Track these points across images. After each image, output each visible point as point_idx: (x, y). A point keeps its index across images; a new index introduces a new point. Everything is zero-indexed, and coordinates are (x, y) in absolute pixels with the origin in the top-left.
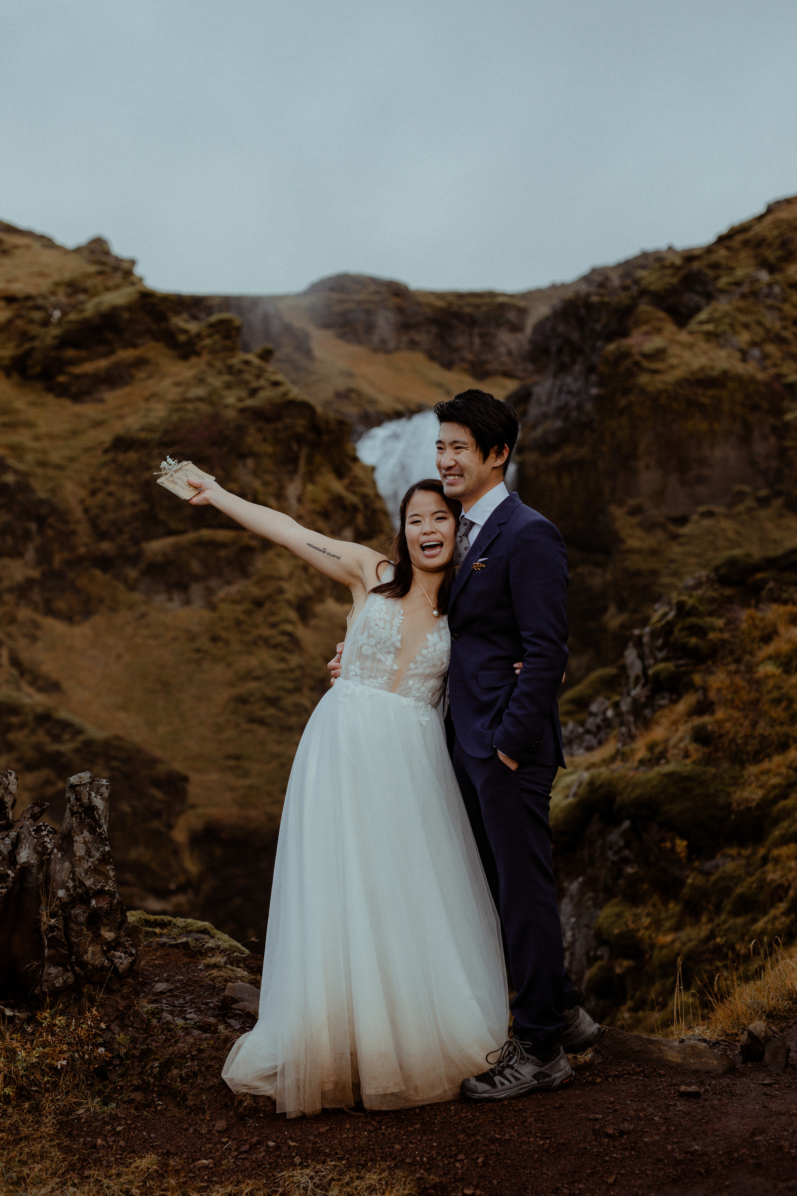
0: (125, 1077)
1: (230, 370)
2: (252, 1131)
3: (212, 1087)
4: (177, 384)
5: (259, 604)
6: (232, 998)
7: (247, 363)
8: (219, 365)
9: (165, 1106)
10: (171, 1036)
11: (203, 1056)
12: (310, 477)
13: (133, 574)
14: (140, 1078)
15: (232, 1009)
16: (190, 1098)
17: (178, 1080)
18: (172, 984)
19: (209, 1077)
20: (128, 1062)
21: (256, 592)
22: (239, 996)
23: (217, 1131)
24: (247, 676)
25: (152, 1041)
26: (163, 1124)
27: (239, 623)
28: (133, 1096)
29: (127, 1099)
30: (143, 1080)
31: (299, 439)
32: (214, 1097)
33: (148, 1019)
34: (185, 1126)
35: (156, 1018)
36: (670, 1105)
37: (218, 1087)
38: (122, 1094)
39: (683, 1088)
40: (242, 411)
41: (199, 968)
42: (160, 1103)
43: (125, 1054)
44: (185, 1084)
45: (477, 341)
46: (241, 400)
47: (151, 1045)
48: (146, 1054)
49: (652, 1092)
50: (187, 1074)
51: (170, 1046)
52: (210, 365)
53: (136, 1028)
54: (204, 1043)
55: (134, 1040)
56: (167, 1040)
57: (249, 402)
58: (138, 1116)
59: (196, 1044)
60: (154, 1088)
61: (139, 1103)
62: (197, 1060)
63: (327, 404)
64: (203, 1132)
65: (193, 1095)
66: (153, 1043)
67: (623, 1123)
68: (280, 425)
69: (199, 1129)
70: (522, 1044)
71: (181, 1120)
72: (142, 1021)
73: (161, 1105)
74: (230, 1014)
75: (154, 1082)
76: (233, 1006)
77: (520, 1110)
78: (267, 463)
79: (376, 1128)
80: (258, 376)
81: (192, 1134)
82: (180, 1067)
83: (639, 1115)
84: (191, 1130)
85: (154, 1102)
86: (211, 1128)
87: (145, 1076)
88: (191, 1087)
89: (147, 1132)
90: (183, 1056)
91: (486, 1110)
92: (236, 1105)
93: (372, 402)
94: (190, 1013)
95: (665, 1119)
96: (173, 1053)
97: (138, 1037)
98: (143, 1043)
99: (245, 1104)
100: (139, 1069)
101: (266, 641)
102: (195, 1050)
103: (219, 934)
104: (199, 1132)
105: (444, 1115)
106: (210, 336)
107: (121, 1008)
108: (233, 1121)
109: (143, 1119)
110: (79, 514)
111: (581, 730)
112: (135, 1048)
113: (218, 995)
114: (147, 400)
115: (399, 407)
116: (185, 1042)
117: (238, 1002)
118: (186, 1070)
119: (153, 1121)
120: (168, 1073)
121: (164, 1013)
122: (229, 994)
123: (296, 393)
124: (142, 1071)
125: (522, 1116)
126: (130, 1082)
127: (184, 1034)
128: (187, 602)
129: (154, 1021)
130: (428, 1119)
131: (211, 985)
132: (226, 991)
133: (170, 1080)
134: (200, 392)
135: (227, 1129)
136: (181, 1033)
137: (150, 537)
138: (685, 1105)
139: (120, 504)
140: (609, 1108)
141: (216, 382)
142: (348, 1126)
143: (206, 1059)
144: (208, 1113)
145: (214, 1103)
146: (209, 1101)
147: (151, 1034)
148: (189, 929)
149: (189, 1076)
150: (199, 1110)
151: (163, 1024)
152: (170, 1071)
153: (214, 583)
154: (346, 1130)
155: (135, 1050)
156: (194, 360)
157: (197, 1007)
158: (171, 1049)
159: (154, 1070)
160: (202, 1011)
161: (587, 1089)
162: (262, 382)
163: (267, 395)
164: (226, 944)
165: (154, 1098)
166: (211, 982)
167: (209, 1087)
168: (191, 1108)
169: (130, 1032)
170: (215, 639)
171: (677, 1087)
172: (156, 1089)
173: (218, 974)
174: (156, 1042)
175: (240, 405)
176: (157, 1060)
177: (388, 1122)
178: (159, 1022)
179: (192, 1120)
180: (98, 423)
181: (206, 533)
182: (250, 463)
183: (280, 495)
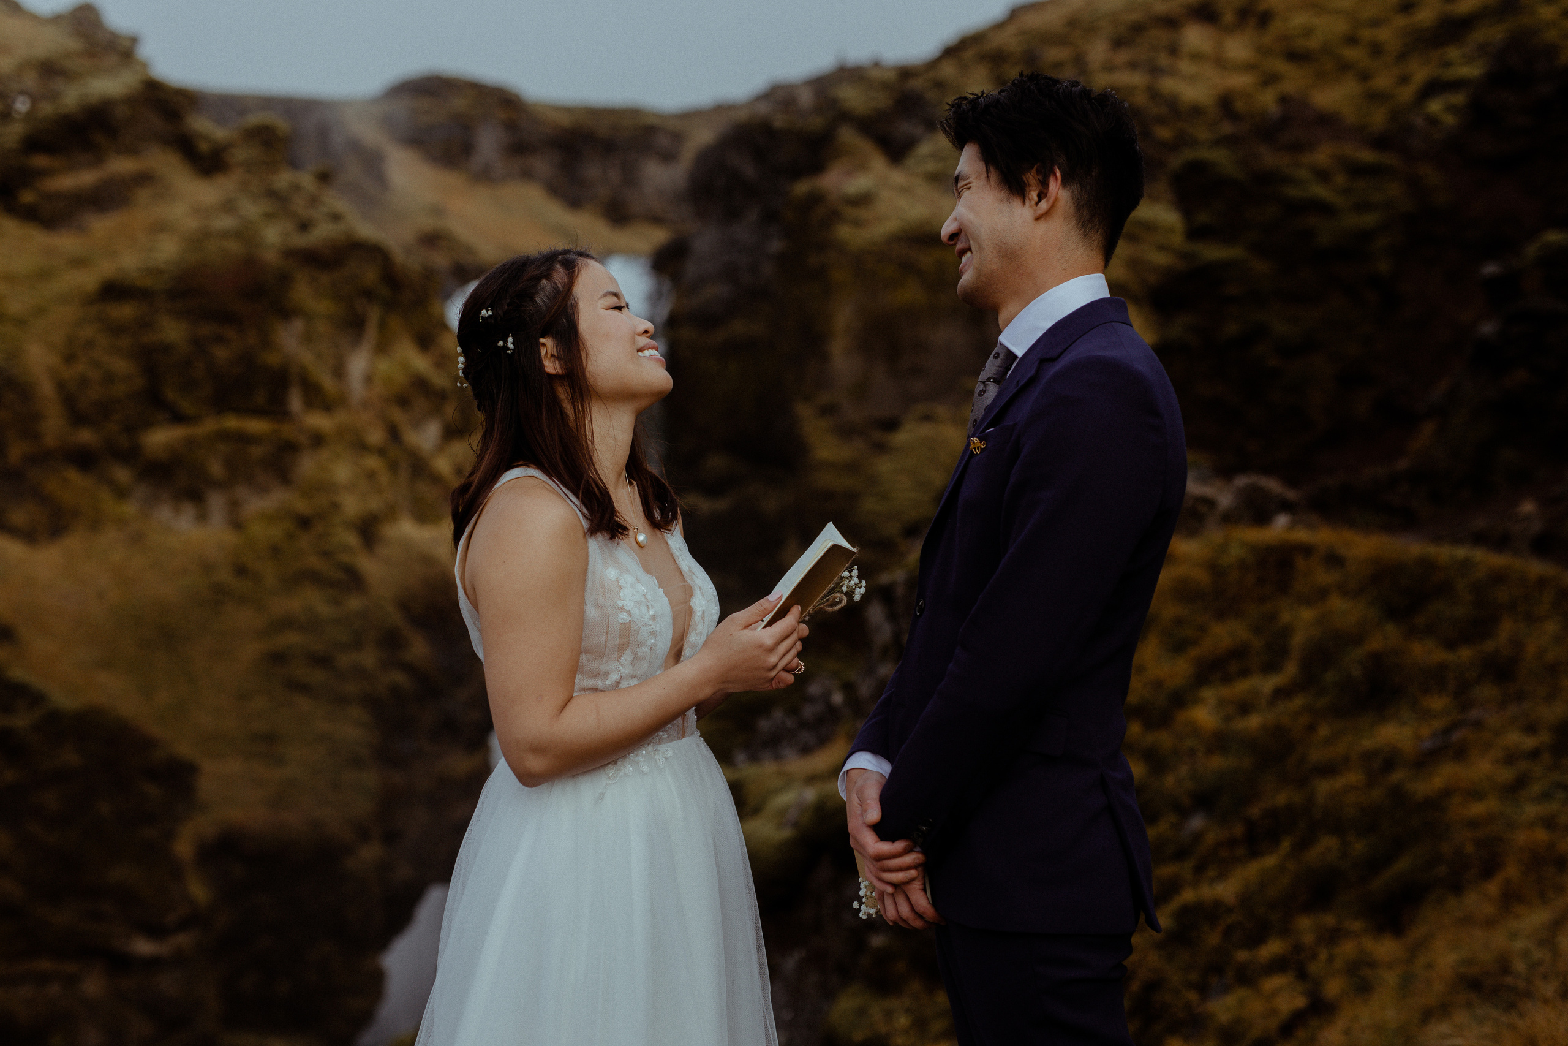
1: (271, 194)
4: (196, 211)
5: (304, 522)
7: (296, 188)
8: (256, 187)
12: (382, 348)
13: (122, 475)
21: (302, 506)
27: (275, 551)
31: (368, 294)
40: (290, 253)
45: (615, 174)
46: (286, 236)
52: (244, 186)
57: (300, 241)
63: (409, 249)
68: (340, 275)
78: (322, 326)
80: (312, 205)
93: (469, 249)
101: (313, 578)
106: (245, 146)
110: (46, 389)
114: (151, 231)
123: (366, 230)
128: (202, 517)
137: (148, 424)
139: (109, 378)
141: (252, 209)
153: (241, 492)
156: (220, 178)
162: (317, 213)
163: (323, 232)
170: (241, 571)
175: (286, 244)
180: (79, 262)
181: (232, 422)
182: (298, 325)
183: (339, 371)
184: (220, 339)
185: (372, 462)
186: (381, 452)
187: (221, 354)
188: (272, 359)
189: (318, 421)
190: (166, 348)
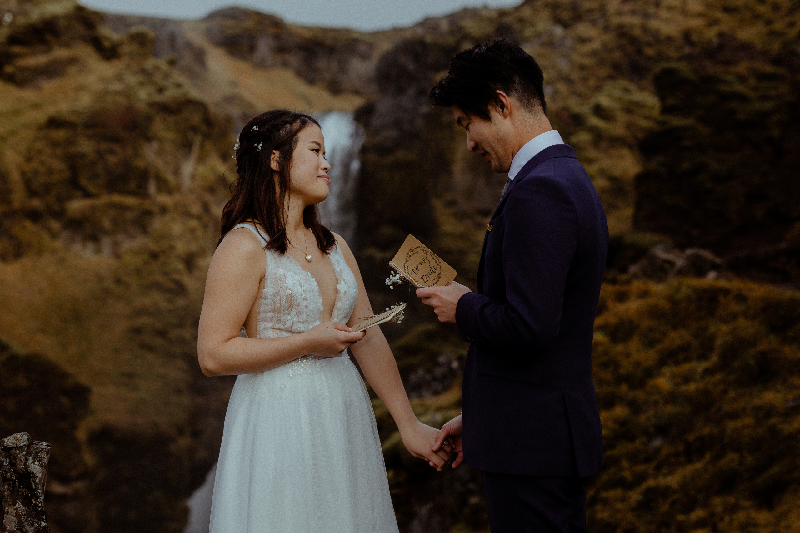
4: (101, 80)
5: (154, 256)
7: (157, 68)
8: (135, 67)
12: (201, 160)
13: (55, 225)
21: (153, 247)
24: (142, 312)
27: (138, 271)
31: (195, 129)
40: (152, 105)
45: (335, 66)
46: (150, 95)
52: (128, 67)
57: (158, 98)
63: (218, 104)
68: (180, 117)
78: (168, 147)
80: (165, 78)
101: (159, 287)
106: (129, 44)
111: (428, 377)
114: (76, 90)
123: (195, 93)
128: (98, 251)
137: (70, 198)
141: (132, 79)
153: (120, 237)
156: (115, 62)
162: (168, 83)
163: (171, 94)
170: (118, 281)
175: (150, 100)
180: (36, 106)
181: (117, 198)
182: (155, 145)
183: (177, 172)
184: (112, 152)
185: (193, 223)
186: (198, 218)
187: (112, 160)
188: (140, 164)
189: (164, 199)
190: (82, 156)
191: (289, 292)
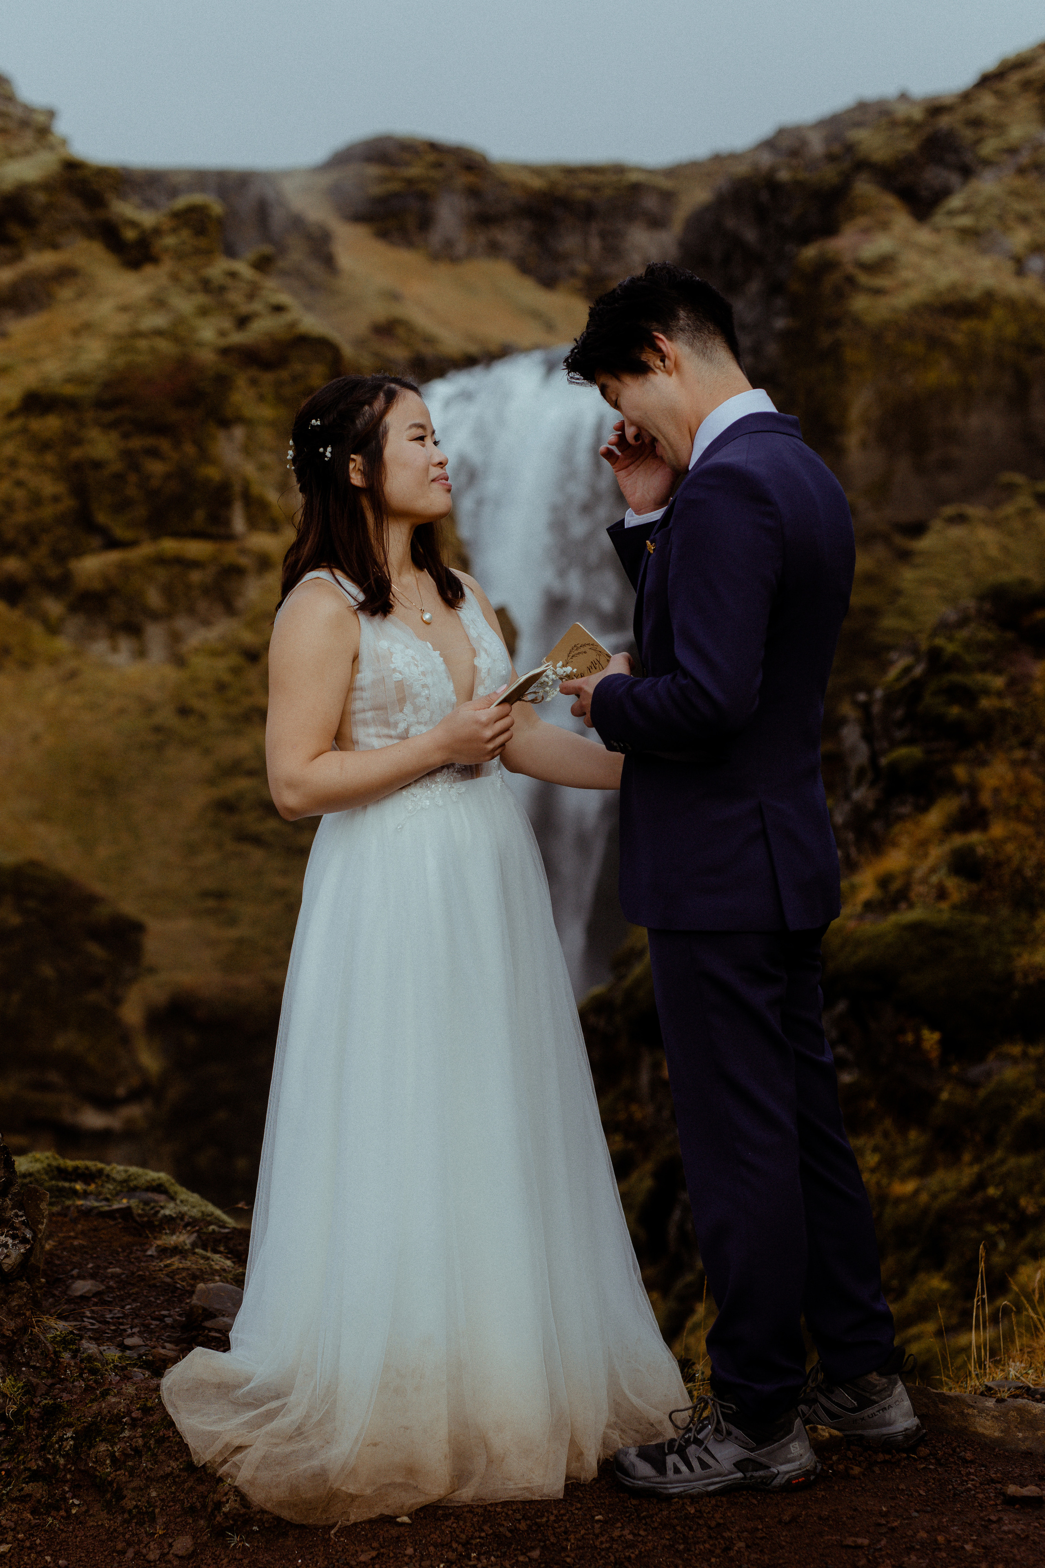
0: (14, 1454)
1: (206, 285)
2: (238, 1556)
3: (168, 1475)
4: (124, 309)
5: (249, 655)
6: (204, 1309)
7: (233, 275)
8: (188, 278)
9: (84, 1509)
10: (96, 1381)
11: (151, 1419)
13: (53, 606)
14: (40, 1456)
15: (205, 1328)
16: (128, 1493)
17: (108, 1462)
18: (102, 1282)
19: (162, 1457)
20: (20, 1428)
21: (246, 637)
22: (217, 1307)
23: (176, 1556)
25: (63, 1390)
26: (81, 1542)
27: (221, 688)
28: (28, 1488)
29: (18, 1494)
30: (47, 1461)
32: (172, 1493)
33: (55, 1352)
34: (120, 1546)
35: (70, 1350)
36: (989, 1520)
37: (179, 1476)
38: (9, 1484)
39: (1012, 1489)
40: (225, 352)
41: (149, 1253)
42: (77, 1502)
43: (14, 1414)
44: (120, 1469)
45: (595, 244)
46: (222, 334)
47: (61, 1398)
48: (52, 1414)
49: (955, 1495)
50: (123, 1452)
51: (92, 1401)
52: (175, 278)
53: (34, 1367)
54: (154, 1396)
55: (29, 1390)
56: (88, 1389)
57: (237, 338)
58: (36, 1525)
59: (140, 1398)
60: (65, 1476)
61: (39, 1501)
62: (141, 1427)
63: (360, 343)
64: (152, 1556)
65: (133, 1490)
66: (64, 1395)
67: (908, 1554)
68: (284, 374)
69: (144, 1551)
70: (722, 1406)
71: (112, 1533)
72: (45, 1355)
73: (78, 1505)
74: (201, 1338)
75: (65, 1465)
76: (208, 1324)
77: (718, 1525)
78: (265, 435)
79: (461, 1555)
80: (251, 296)
81: (132, 1560)
82: (110, 1439)
83: (936, 1540)
84: (130, 1553)
85: (65, 1500)
86: (166, 1551)
87: (49, 1453)
88: (131, 1475)
89: (52, 1555)
90: (117, 1419)
91: (656, 1525)
92: (209, 1510)
93: (430, 340)
94: (132, 1335)
95: (984, 1547)
96: (100, 1413)
97: (38, 1384)
98: (47, 1394)
99: (226, 1509)
100: (40, 1442)
102: (138, 1409)
103: (184, 1194)
104: (144, 1556)
105: (583, 1532)
106: (174, 230)
107: (8, 1333)
108: (206, 1538)
109: (45, 1531)
112: (31, 1403)
113: (181, 1301)
114: (76, 333)
115: (473, 349)
116: (119, 1394)
117: (215, 1316)
118: (122, 1445)
119: (64, 1535)
120: (89, 1448)
121: (83, 1342)
122: (199, 1303)
123: (311, 324)
124: (45, 1445)
125: (723, 1538)
126: (24, 1463)
127: (118, 1378)
128: (140, 652)
129: (66, 1356)
130: (553, 1539)
131: (168, 1284)
132: (194, 1297)
133: (94, 1462)
134: (157, 320)
135: (193, 1552)
136: (114, 1378)
137: (78, 551)
138: (1018, 1521)
139: (35, 500)
140: (880, 1525)
141: (184, 304)
142: (410, 1551)
143: (157, 1425)
144: (160, 1521)
145: (171, 1504)
146: (162, 1500)
147: (61, 1379)
148: (132, 1184)
149: (127, 1456)
150: (146, 1516)
151: (82, 1361)
152: (94, 1446)
153: (182, 623)
154: (406, 1559)
155: (31, 1406)
156: (149, 270)
157: (143, 1325)
158: (95, 1407)
159: (65, 1443)
160: (152, 1332)
161: (836, 1488)
162: (257, 306)
163: (263, 327)
164: (195, 1210)
165: (65, 1492)
166: (168, 1280)
167: (162, 1476)
168: (130, 1512)
169: (22, 1376)
170: (183, 710)
171: (999, 1486)
172: (69, 1476)
173: (181, 1266)
174: (70, 1392)
175: (223, 342)
176: (70, 1425)
177: (482, 1545)
178: (74, 1357)
179: (133, 1535)
180: (2, 371)
181: (169, 546)
182: (239, 433)
184: (153, 453)
187: (156, 469)
188: (212, 473)
189: (263, 542)
190: (97, 465)
191: (397, 676)
